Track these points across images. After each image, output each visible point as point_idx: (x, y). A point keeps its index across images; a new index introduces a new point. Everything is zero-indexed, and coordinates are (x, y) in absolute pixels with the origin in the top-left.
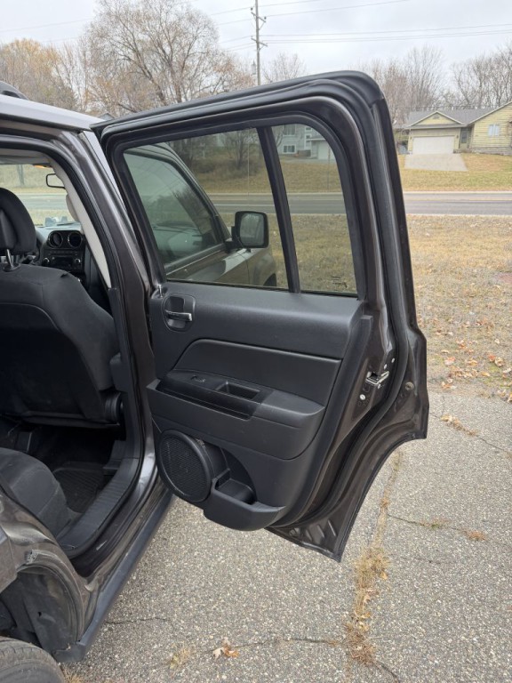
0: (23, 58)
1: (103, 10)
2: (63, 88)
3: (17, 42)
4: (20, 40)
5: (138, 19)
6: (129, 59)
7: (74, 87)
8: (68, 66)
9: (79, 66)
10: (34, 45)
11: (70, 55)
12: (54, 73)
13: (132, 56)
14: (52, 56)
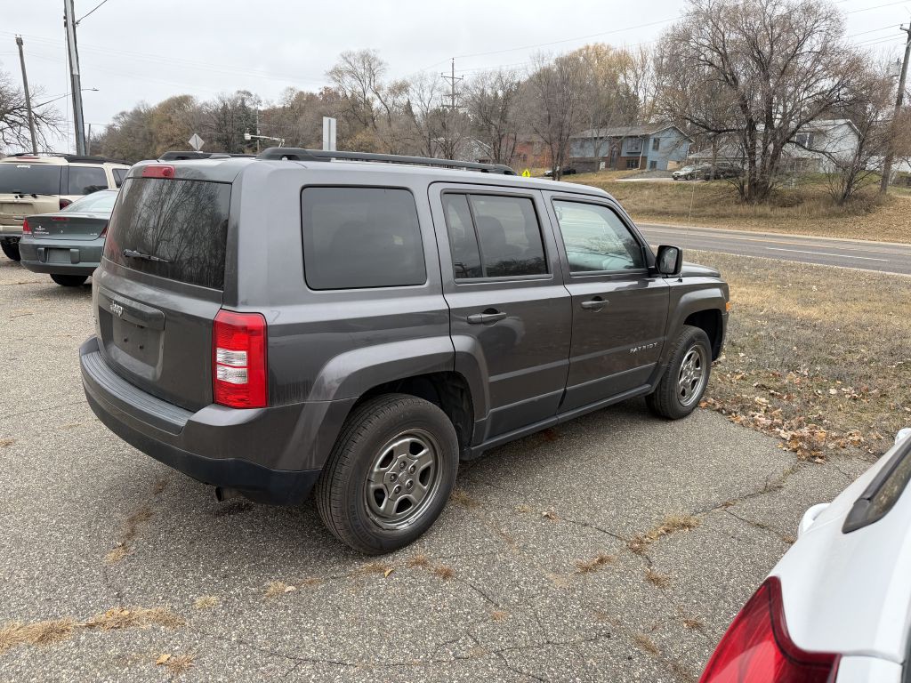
0: (590, 64)
1: (692, 8)
2: (628, 97)
3: (588, 48)
4: (591, 45)
5: (734, 17)
6: (711, 64)
7: (641, 96)
8: (639, 72)
9: (652, 72)
10: (605, 49)
11: (644, 60)
12: (621, 79)
13: (717, 60)
14: (624, 62)
